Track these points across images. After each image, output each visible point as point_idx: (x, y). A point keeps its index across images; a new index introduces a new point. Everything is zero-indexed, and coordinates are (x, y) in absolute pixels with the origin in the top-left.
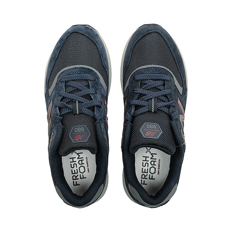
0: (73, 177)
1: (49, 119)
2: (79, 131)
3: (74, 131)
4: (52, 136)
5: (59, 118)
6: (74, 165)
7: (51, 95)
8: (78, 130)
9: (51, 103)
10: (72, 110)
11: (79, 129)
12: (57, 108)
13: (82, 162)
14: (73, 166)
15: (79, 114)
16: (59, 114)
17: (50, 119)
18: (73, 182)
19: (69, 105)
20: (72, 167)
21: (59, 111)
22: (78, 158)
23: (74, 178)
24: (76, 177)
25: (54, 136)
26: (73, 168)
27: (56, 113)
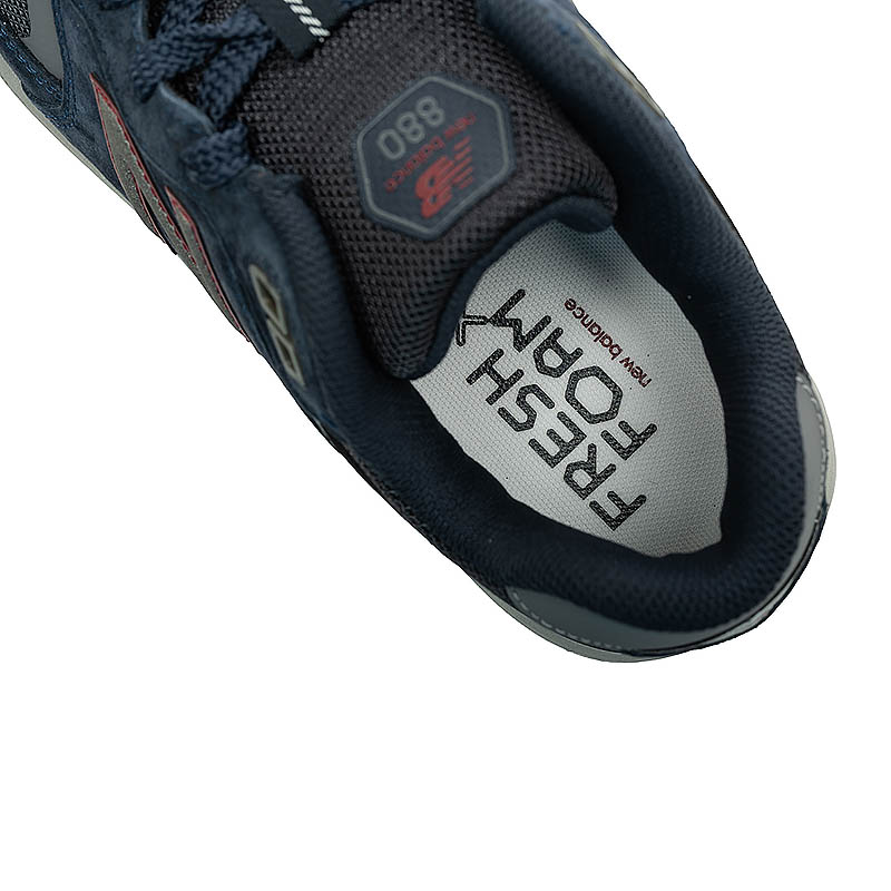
0: (568, 478)
1: (161, 214)
2: (415, 133)
3: (382, 157)
4: (267, 294)
5: (222, 144)
6: (521, 401)
7: (67, 64)
8: (402, 136)
9: (104, 105)
10: (267, 36)
11: (407, 123)
12: (165, 93)
13: (560, 351)
14: (522, 417)
15: (334, 28)
16: (204, 119)
17: (170, 211)
18: (594, 505)
19: (225, 25)
20: (519, 427)
21: (193, 102)
22: (520, 342)
23: (582, 478)
24: (589, 466)
25: (273, 279)
26: (529, 424)
27: (174, 130)
